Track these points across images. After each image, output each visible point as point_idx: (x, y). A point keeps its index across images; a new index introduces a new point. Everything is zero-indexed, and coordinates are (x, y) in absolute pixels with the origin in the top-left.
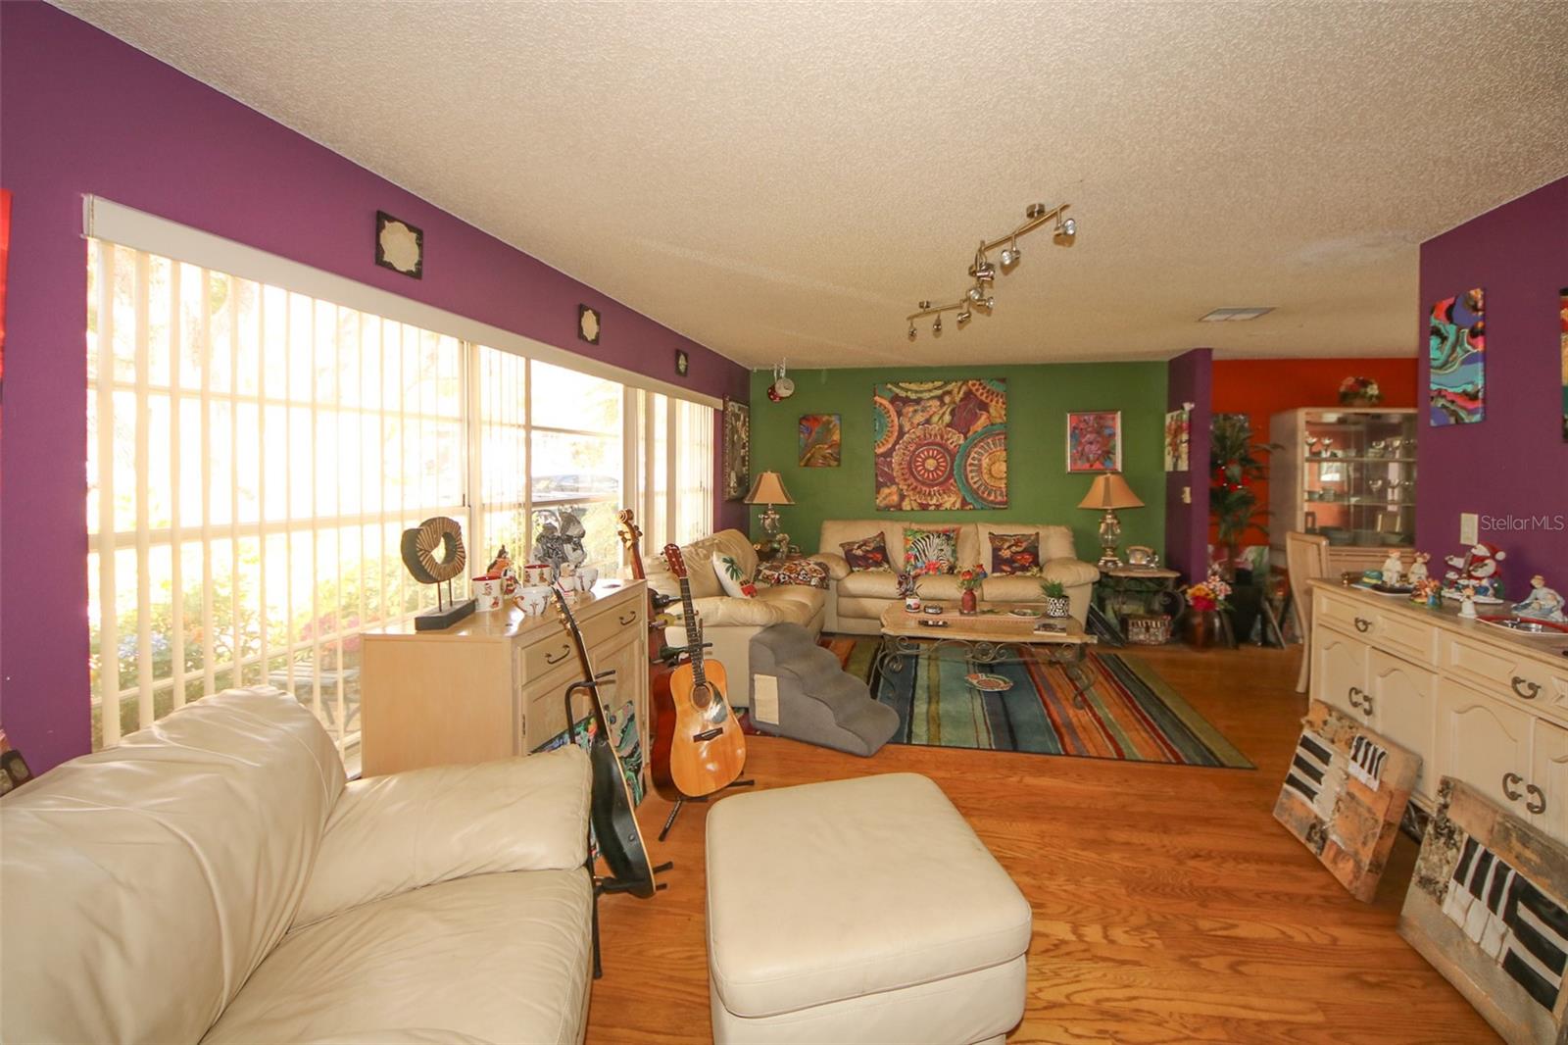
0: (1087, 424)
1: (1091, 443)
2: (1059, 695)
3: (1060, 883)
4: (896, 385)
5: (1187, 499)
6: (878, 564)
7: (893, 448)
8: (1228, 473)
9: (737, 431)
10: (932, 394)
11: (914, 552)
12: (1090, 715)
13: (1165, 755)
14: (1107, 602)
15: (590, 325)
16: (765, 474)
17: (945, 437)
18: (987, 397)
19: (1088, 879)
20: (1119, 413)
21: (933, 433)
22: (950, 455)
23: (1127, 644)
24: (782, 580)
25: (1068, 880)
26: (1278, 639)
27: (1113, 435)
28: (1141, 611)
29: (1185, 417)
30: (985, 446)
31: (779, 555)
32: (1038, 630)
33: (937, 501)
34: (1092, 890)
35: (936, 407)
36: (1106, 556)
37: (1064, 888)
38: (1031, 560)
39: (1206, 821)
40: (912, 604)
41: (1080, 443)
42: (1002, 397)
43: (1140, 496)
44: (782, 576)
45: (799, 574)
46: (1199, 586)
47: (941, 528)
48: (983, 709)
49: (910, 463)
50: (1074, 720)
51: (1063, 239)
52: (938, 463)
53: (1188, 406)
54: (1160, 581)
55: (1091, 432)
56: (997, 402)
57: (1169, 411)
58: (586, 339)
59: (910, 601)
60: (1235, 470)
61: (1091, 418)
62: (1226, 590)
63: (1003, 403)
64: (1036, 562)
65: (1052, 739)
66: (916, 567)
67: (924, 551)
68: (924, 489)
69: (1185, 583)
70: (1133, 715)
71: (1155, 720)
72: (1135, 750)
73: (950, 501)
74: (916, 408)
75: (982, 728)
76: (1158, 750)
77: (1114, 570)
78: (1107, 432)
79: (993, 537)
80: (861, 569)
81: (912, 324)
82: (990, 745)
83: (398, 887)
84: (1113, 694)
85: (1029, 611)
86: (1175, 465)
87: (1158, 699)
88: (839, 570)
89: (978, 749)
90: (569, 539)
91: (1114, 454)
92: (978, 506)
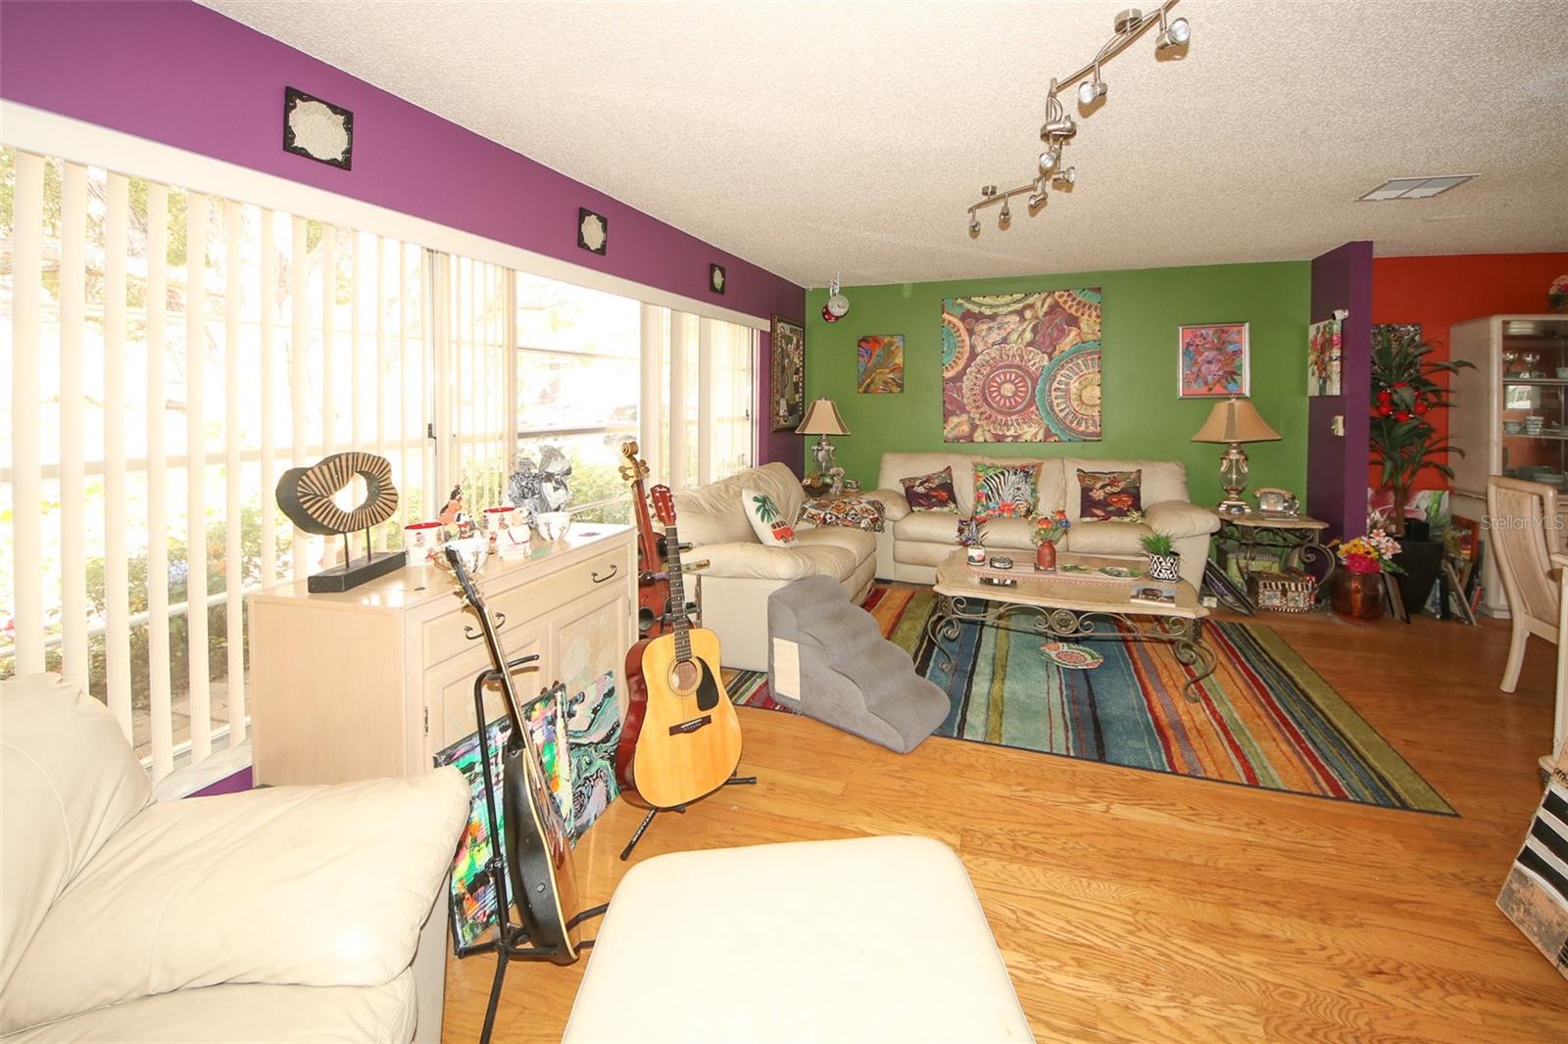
0: (1205, 339)
1: (1210, 362)
2: (1165, 680)
3: (1160, 1004)
4: (968, 299)
5: (1340, 430)
6: (942, 503)
7: (963, 373)
8: (1396, 398)
9: (788, 356)
10: (1010, 309)
11: (985, 491)
12: (1208, 712)
13: (1317, 783)
14: (1230, 556)
15: (593, 232)
16: (818, 402)
17: (1026, 358)
18: (1077, 310)
19: (1203, 1000)
20: (1247, 325)
21: (1011, 354)
22: (1032, 379)
23: (1254, 610)
24: (829, 521)
25: (1171, 999)
26: (1465, 612)
27: (1238, 353)
28: (1275, 569)
29: (1337, 328)
30: (1075, 368)
31: (832, 490)
32: (1137, 597)
33: (1016, 432)
34: (1210, 1022)
35: (1014, 323)
36: (1228, 499)
37: (1164, 1013)
38: (1130, 503)
39: (1388, 905)
40: (974, 555)
41: (1196, 362)
42: (1095, 310)
43: (1275, 427)
44: (828, 516)
45: (847, 515)
46: (1356, 541)
47: (1018, 463)
48: (1062, 693)
49: (984, 388)
50: (1185, 718)
51: (1172, 50)
52: (1017, 388)
53: (1340, 315)
54: (1302, 534)
55: (1210, 349)
56: (1090, 316)
57: (1312, 323)
58: (589, 249)
59: (974, 552)
60: (1406, 394)
61: (1211, 333)
62: (1394, 548)
63: (1098, 317)
64: (1136, 504)
65: (1154, 746)
66: (988, 508)
67: (998, 489)
68: (999, 418)
69: (1338, 538)
70: (1269, 716)
71: (1299, 724)
72: (1271, 770)
73: (1030, 432)
74: (991, 325)
75: (1058, 721)
76: (1308, 777)
77: (1239, 519)
78: (1231, 348)
79: (1082, 475)
80: (922, 509)
81: (974, 217)
82: (1068, 749)
83: (129, 992)
84: (1241, 684)
85: (1125, 569)
86: (1322, 388)
87: (1302, 691)
88: (895, 510)
89: (1051, 753)
90: (549, 477)
91: (1240, 375)
92: (1063, 438)
